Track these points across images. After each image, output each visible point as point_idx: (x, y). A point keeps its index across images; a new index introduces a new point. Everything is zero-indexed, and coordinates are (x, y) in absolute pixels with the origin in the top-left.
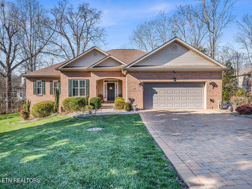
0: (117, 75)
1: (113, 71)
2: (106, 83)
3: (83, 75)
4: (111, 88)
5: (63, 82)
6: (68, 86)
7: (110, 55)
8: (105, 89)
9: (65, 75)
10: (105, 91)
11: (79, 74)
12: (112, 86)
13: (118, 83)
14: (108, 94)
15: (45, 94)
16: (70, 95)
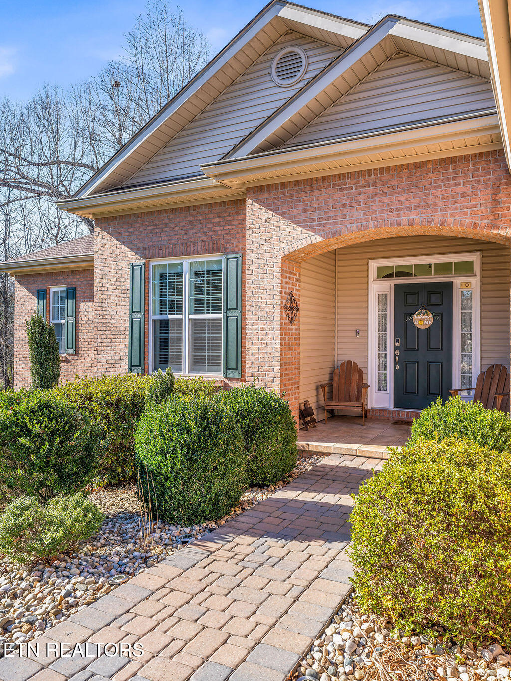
0: (459, 189)
1: (417, 166)
2: (387, 287)
3: (210, 230)
4: (423, 320)
5: (104, 281)
6: (128, 308)
7: (393, 19)
8: (383, 327)
9: (114, 241)
10: (382, 344)
11: (189, 223)
12: (428, 306)
13: (475, 282)
14: (404, 364)
15: (77, 353)
16: (136, 361)
